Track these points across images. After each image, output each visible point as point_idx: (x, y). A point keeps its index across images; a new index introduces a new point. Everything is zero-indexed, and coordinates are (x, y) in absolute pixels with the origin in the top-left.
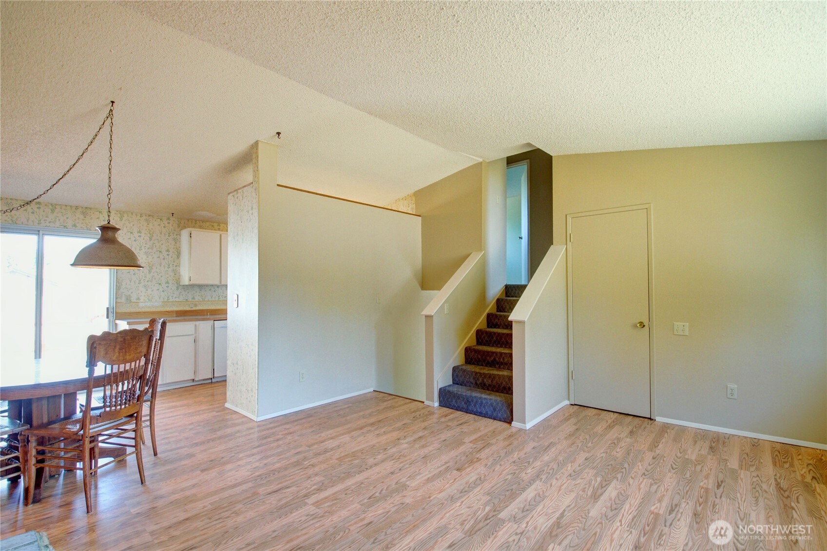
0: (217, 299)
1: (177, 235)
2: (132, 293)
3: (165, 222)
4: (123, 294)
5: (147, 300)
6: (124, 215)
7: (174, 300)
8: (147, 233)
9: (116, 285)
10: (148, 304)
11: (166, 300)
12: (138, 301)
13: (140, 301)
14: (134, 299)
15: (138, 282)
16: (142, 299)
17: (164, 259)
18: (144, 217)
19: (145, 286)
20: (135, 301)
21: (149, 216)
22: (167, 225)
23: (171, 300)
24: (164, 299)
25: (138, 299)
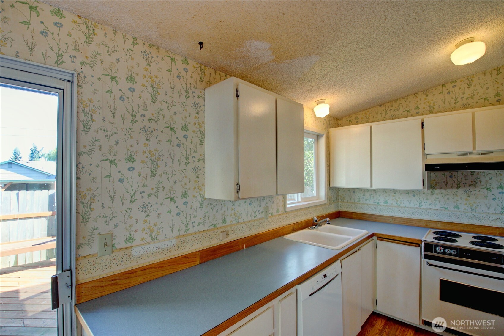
0: (253, 218)
1: (199, 97)
2: (116, 226)
3: (181, 66)
4: (96, 232)
5: (149, 240)
6: (96, 31)
7: (197, 229)
8: (147, 84)
9: (77, 212)
10: (151, 247)
11: (182, 232)
12: (129, 245)
13: (135, 243)
14: (120, 242)
15: (129, 198)
16: (138, 237)
17: (179, 145)
18: (140, 48)
19: (145, 207)
20: (123, 245)
21: (151, 46)
22: (183, 73)
23: (191, 230)
24: (179, 230)
25: (130, 239)
